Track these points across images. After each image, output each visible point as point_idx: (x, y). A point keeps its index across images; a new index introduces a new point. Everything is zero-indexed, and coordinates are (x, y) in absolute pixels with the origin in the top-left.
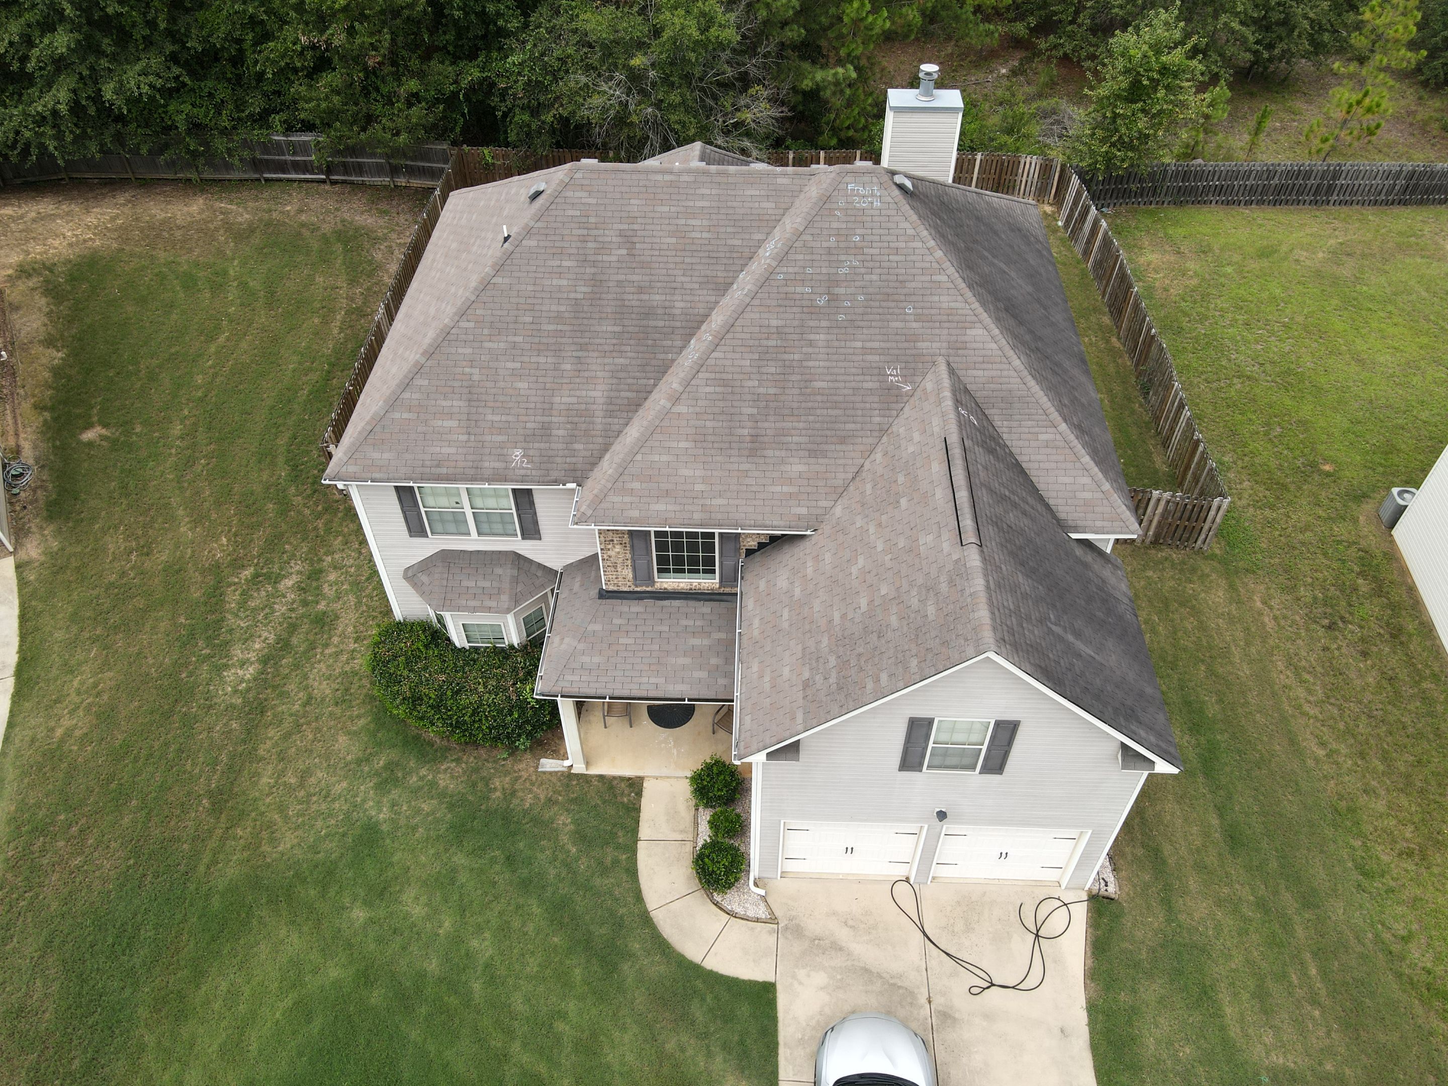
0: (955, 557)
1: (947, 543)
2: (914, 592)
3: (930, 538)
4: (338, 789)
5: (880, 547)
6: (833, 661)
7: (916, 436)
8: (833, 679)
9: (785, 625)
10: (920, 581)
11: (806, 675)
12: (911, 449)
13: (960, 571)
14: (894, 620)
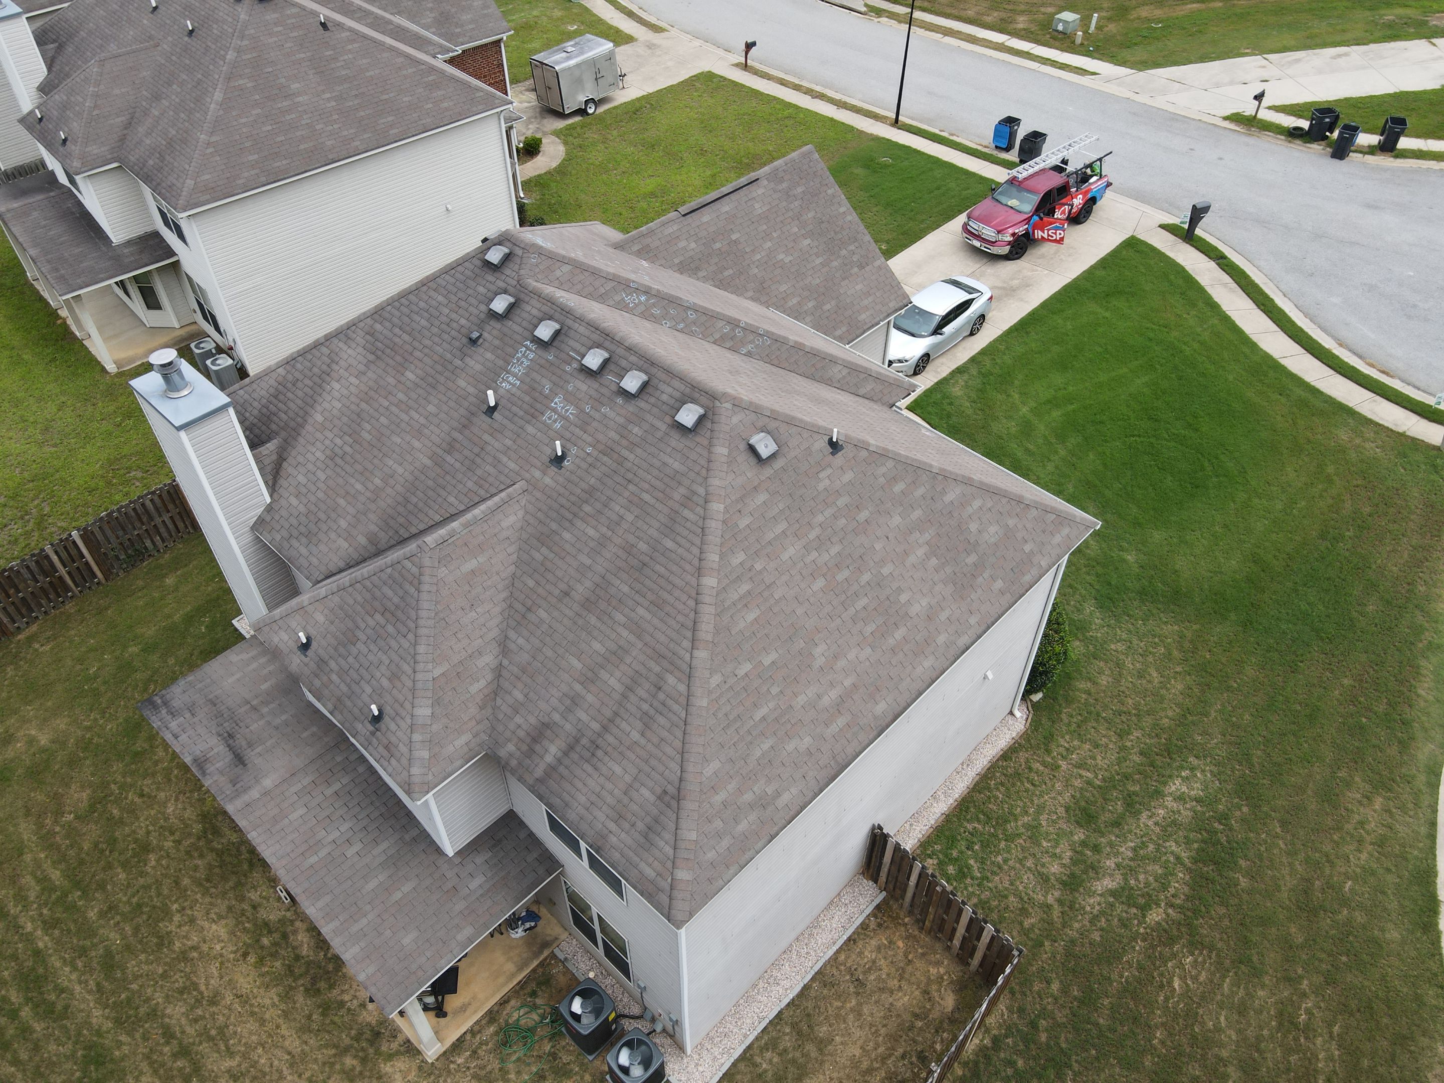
0: (766, 182)
1: (758, 191)
2: (792, 206)
3: (757, 206)
4: (1120, 647)
5: (769, 244)
6: (844, 252)
7: (682, 244)
8: (852, 247)
9: (833, 303)
10: (784, 204)
11: (856, 270)
12: (693, 245)
13: (774, 177)
14: (810, 215)
